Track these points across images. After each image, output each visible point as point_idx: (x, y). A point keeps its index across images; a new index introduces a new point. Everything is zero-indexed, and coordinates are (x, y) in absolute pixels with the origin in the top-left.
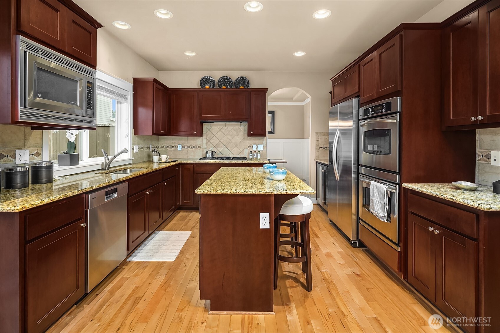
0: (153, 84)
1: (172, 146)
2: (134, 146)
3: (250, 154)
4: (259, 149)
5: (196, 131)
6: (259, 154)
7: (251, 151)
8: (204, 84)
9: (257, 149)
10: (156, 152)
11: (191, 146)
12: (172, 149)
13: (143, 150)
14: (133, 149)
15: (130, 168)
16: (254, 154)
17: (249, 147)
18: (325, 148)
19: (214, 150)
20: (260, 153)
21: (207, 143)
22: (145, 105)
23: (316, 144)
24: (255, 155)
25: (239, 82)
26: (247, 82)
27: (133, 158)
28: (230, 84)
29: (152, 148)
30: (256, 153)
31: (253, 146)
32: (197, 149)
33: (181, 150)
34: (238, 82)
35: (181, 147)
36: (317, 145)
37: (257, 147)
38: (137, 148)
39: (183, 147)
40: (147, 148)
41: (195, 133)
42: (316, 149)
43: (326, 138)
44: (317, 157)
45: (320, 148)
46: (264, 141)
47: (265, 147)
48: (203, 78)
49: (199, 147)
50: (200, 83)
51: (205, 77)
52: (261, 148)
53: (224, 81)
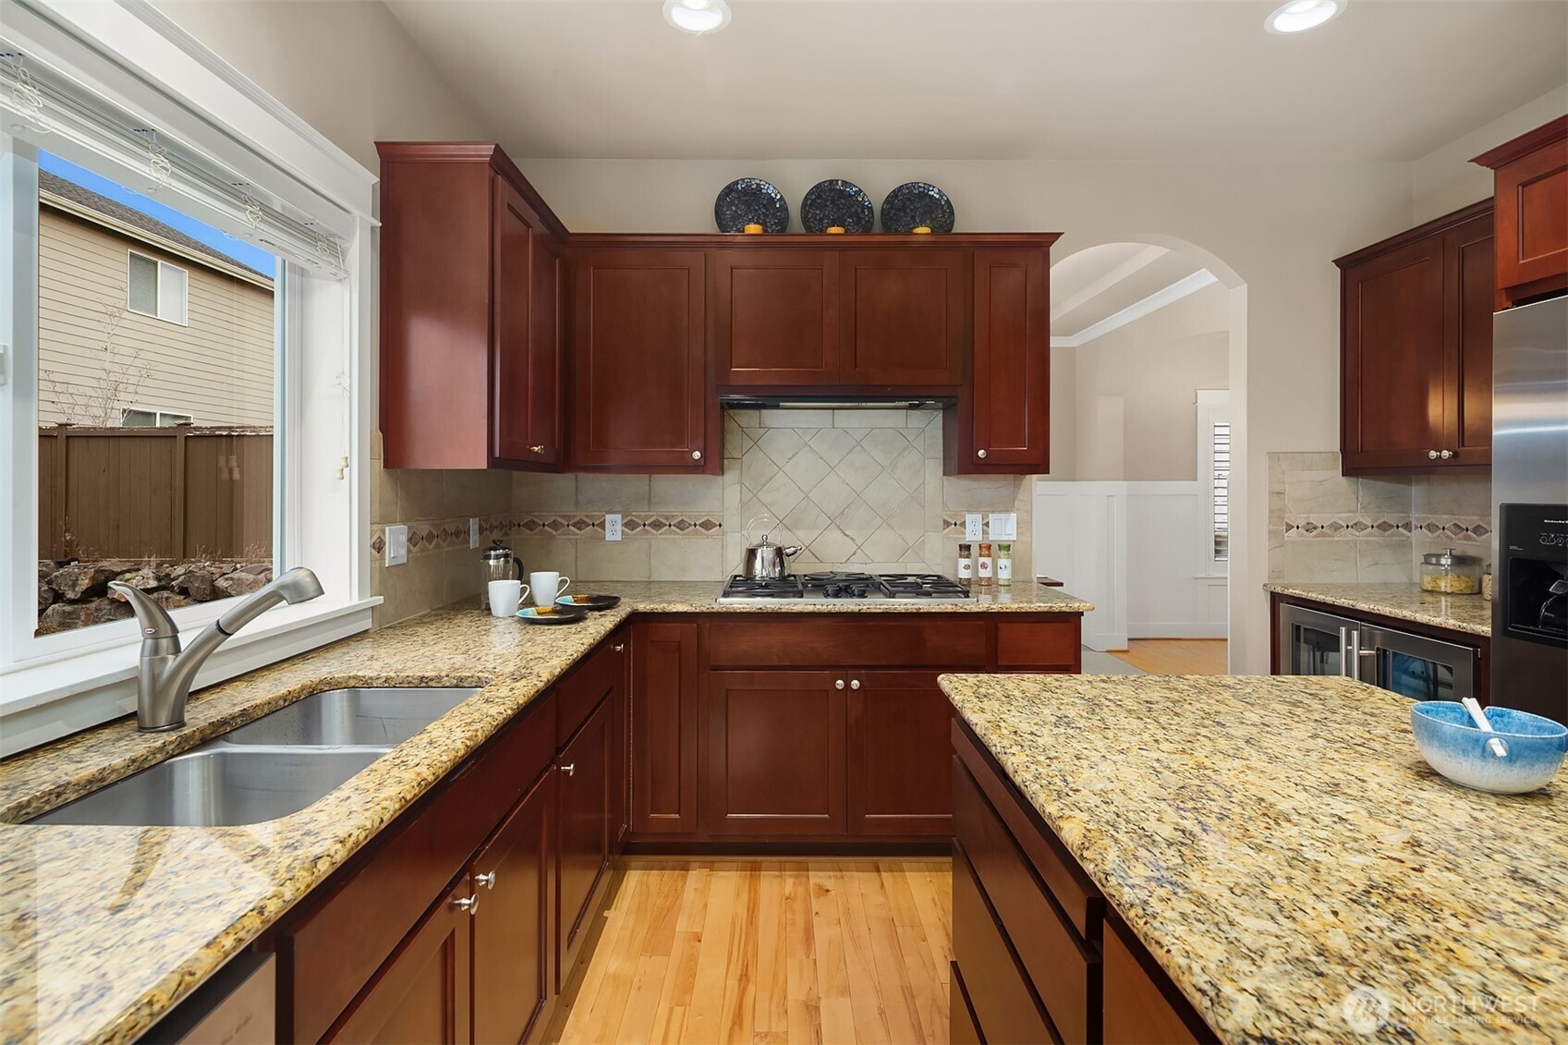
0: (493, 182)
1: (577, 519)
2: (384, 532)
3: (963, 562)
4: (993, 536)
5: (702, 446)
6: (1004, 562)
7: (968, 548)
8: (735, 217)
9: (985, 533)
10: (506, 556)
11: (667, 518)
12: (575, 534)
13: (438, 546)
14: (379, 547)
15: (352, 683)
16: (982, 560)
17: (947, 524)
18: (1315, 528)
19: (781, 538)
20: (1009, 556)
21: (744, 504)
22: (443, 306)
23: (1271, 511)
24: (984, 566)
25: (903, 208)
26: (944, 212)
27: (380, 600)
28: (859, 219)
29: (481, 530)
30: (989, 556)
31: (969, 518)
32: (697, 533)
33: (618, 537)
34: (898, 210)
35: (619, 527)
36: (1276, 514)
37: (987, 524)
38: (404, 538)
39: (630, 525)
40: (457, 533)
41: (697, 455)
42: (1270, 532)
43: (1321, 482)
44: (1275, 573)
45: (1289, 527)
46: (1022, 495)
47: (1023, 526)
48: (730, 189)
49: (707, 525)
50: (716, 212)
51: (737, 183)
52: (1005, 527)
53: (833, 202)
